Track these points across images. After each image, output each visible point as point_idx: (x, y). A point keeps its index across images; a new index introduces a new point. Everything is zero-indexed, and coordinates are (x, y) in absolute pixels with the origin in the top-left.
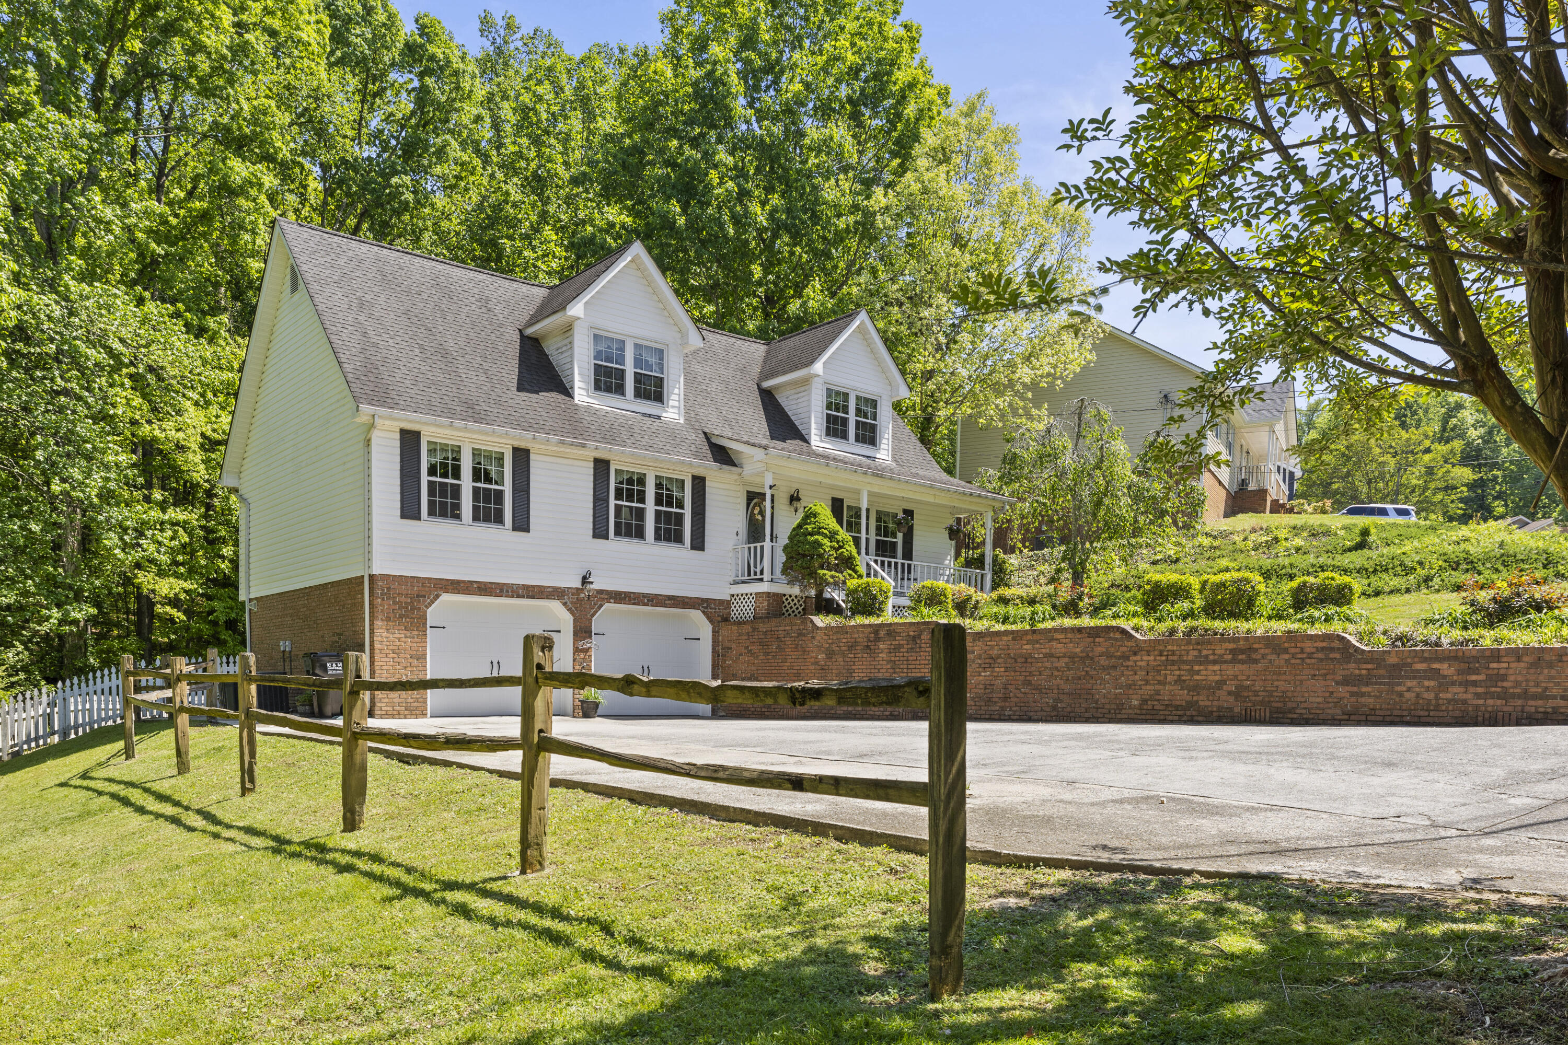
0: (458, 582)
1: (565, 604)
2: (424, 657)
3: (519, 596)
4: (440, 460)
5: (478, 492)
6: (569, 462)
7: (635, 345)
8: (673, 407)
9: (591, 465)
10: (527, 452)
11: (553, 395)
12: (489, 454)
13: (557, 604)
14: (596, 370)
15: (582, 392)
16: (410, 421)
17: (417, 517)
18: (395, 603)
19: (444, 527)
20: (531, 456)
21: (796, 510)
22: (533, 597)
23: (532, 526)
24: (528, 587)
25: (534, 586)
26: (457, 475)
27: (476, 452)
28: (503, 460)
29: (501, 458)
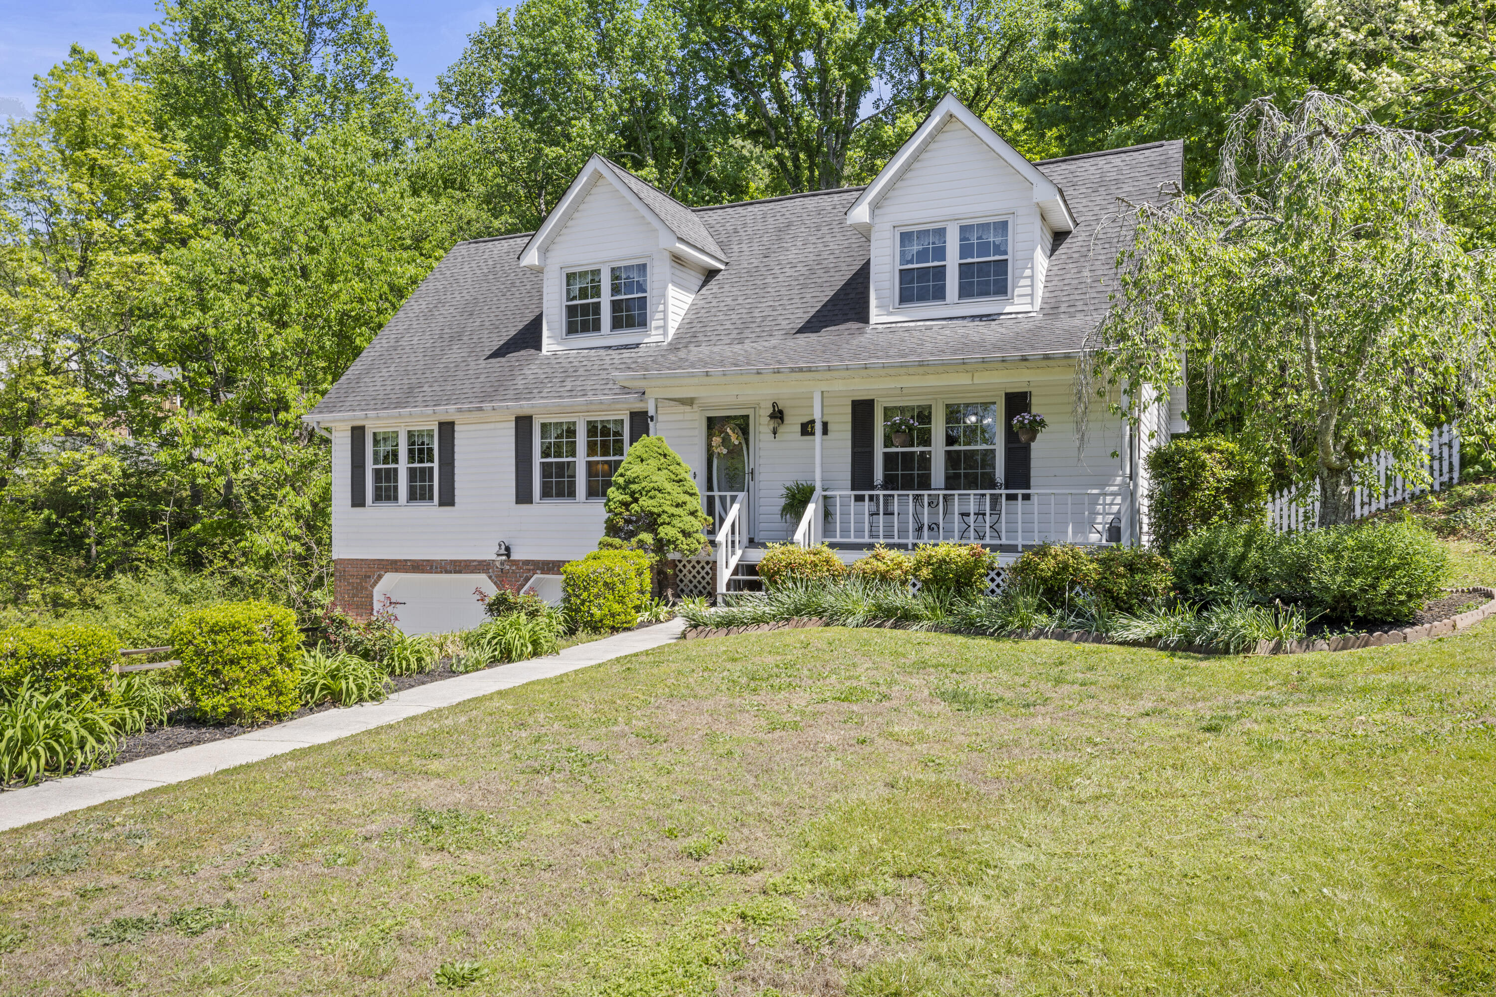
0: (397, 562)
1: (490, 577)
3: (447, 572)
4: (382, 449)
5: (412, 472)
6: (492, 426)
7: (613, 270)
8: (657, 328)
9: (513, 424)
10: (452, 424)
11: (522, 352)
12: (421, 434)
13: (483, 577)
14: (571, 311)
15: (551, 341)
16: (358, 418)
17: (363, 504)
18: (349, 584)
19: (385, 510)
20: (457, 428)
21: (775, 433)
22: (460, 572)
23: (457, 500)
24: (455, 561)
25: (460, 561)
26: (396, 460)
27: (410, 434)
28: (432, 436)
29: (430, 434)
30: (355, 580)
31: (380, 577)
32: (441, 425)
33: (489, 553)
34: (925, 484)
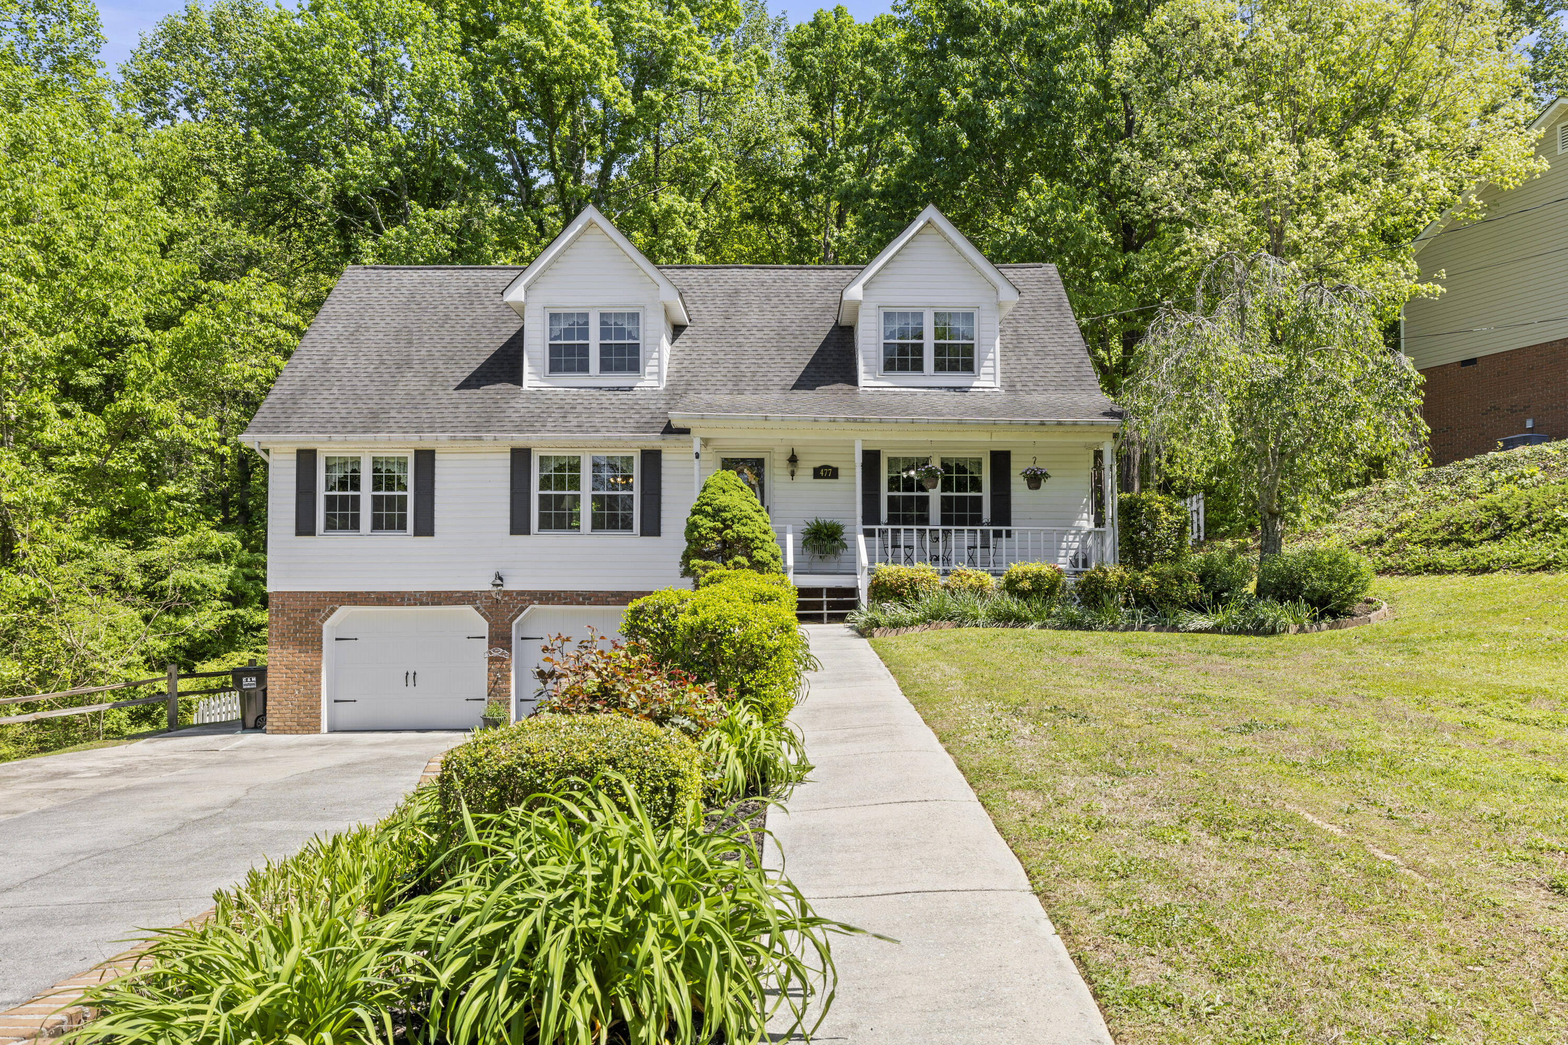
0: (355, 594)
1: (477, 609)
2: (319, 671)
3: (422, 604)
4: (338, 474)
5: (377, 502)
6: (483, 456)
7: (602, 315)
8: (651, 374)
9: (508, 456)
10: (432, 453)
11: (498, 386)
12: (388, 461)
13: (469, 609)
14: (554, 350)
15: (533, 377)
16: (306, 441)
17: (312, 533)
18: (289, 619)
19: (342, 540)
20: (437, 456)
21: (793, 474)
22: (439, 604)
23: (436, 529)
24: (433, 593)
25: (440, 593)
26: (356, 487)
27: (375, 461)
28: (405, 464)
29: (402, 463)
30: (298, 615)
31: (333, 610)
32: (418, 453)
33: (483, 584)
34: (924, 520)
